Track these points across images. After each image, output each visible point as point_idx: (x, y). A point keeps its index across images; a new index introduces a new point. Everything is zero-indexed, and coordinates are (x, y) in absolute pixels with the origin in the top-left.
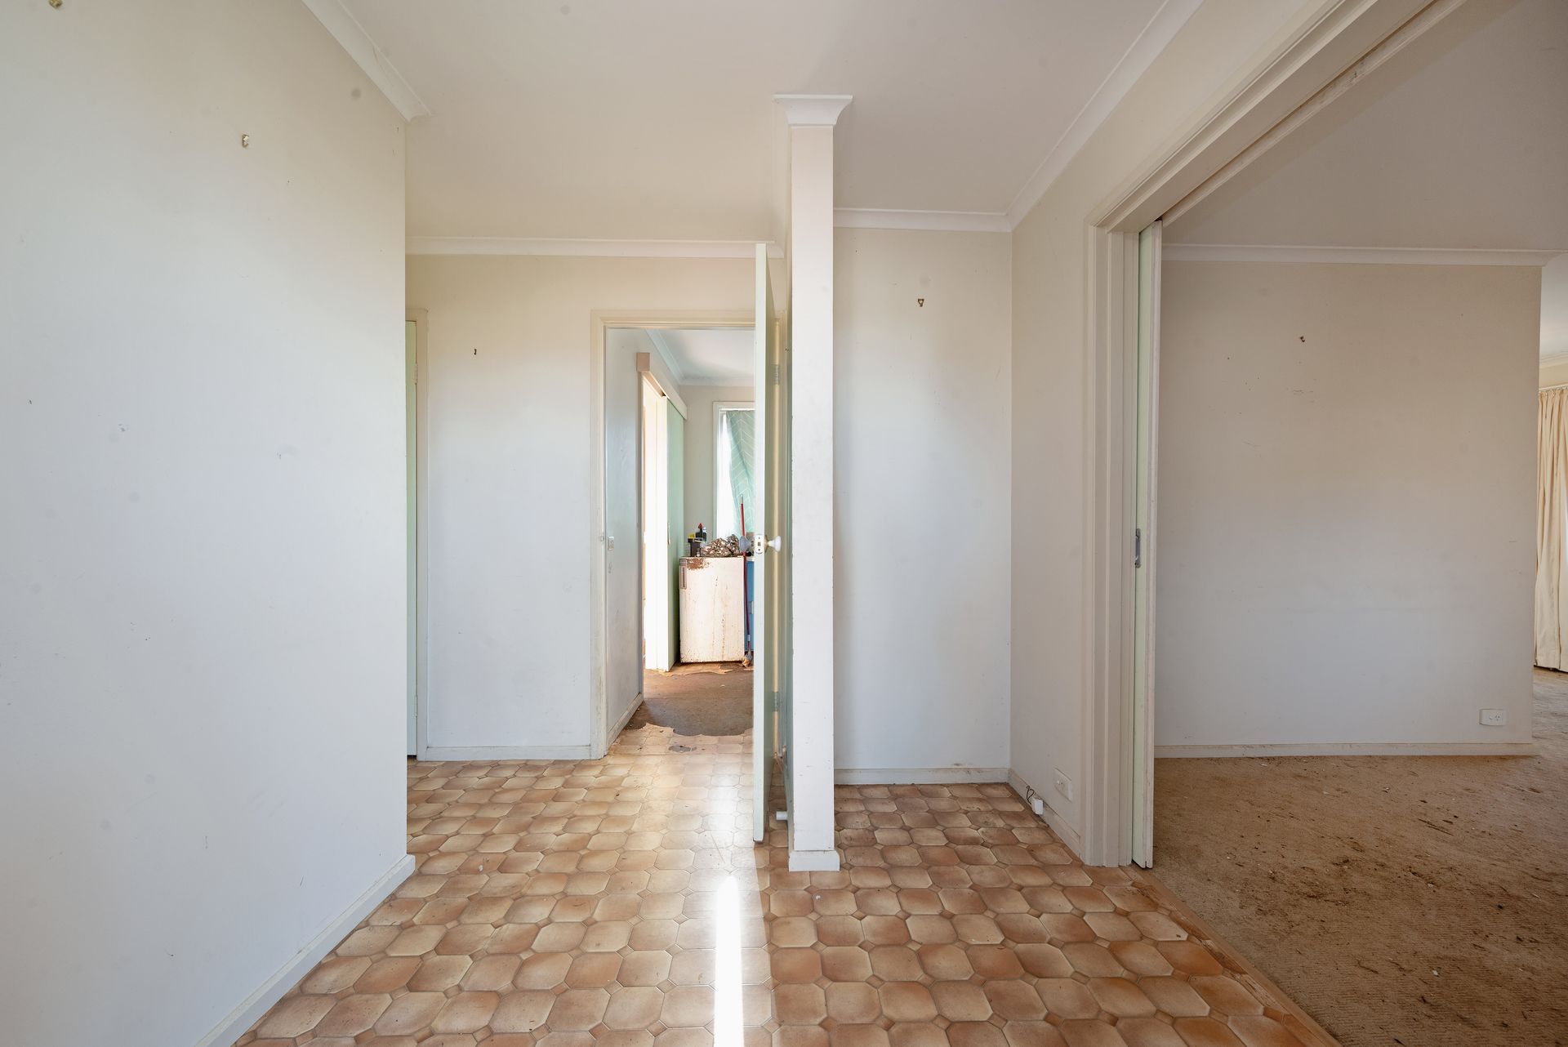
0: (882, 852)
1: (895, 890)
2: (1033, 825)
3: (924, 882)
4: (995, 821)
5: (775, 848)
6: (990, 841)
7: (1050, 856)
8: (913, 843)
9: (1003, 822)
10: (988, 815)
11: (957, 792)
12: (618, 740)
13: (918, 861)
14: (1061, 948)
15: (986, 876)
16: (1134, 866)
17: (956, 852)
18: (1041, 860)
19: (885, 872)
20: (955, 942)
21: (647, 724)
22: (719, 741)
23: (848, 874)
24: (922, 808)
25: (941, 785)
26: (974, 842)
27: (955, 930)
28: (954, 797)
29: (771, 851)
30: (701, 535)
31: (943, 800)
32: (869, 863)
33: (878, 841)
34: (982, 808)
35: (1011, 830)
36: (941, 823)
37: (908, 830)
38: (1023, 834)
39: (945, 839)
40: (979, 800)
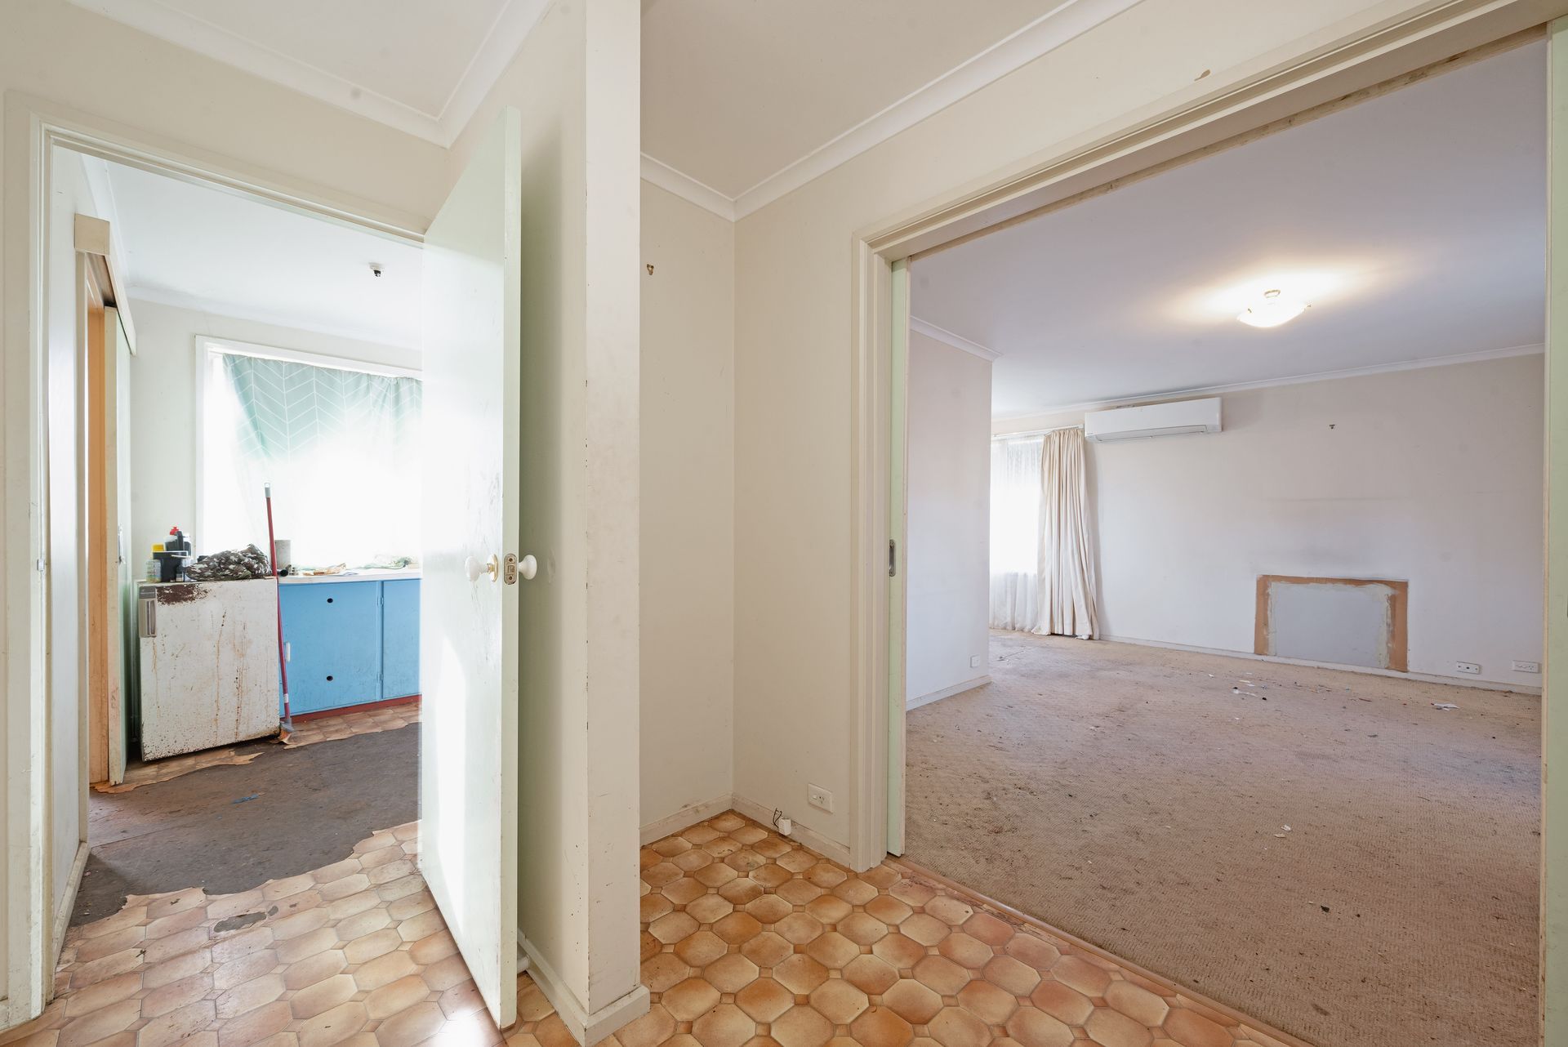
0: (677, 954)
1: (731, 1000)
2: (787, 849)
3: (748, 973)
4: (755, 859)
5: (537, 1023)
6: (769, 885)
7: (829, 877)
8: (700, 925)
9: (762, 857)
10: (743, 855)
11: (697, 838)
12: (69, 955)
13: (724, 948)
14: (914, 977)
15: (796, 930)
16: (890, 856)
17: (750, 914)
18: (825, 885)
19: (702, 981)
20: (834, 1031)
21: (130, 897)
22: (315, 878)
23: (663, 1010)
24: (677, 874)
25: (673, 836)
26: (755, 893)
27: (825, 1017)
28: (697, 846)
29: (533, 1032)
30: (179, 544)
31: (689, 855)
32: (675, 979)
33: (663, 942)
34: (732, 848)
35: (775, 863)
36: (711, 885)
37: (682, 909)
38: (793, 865)
39: (726, 903)
40: (723, 839)
